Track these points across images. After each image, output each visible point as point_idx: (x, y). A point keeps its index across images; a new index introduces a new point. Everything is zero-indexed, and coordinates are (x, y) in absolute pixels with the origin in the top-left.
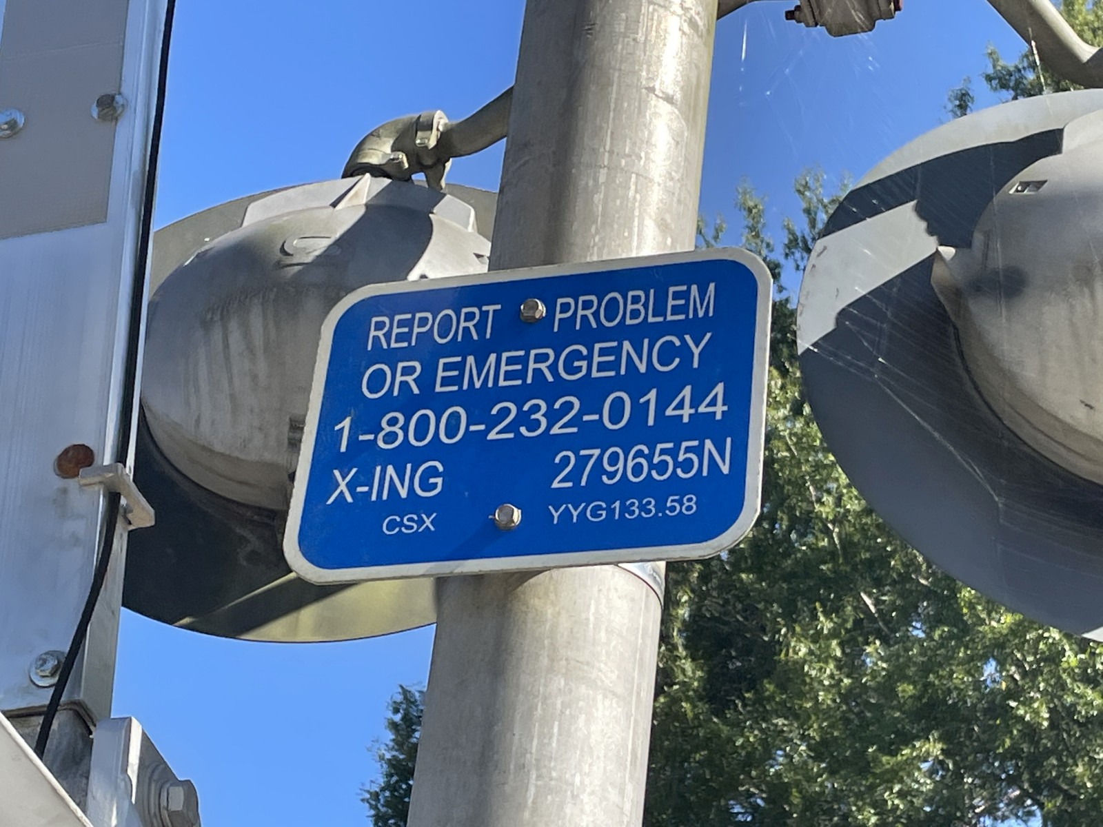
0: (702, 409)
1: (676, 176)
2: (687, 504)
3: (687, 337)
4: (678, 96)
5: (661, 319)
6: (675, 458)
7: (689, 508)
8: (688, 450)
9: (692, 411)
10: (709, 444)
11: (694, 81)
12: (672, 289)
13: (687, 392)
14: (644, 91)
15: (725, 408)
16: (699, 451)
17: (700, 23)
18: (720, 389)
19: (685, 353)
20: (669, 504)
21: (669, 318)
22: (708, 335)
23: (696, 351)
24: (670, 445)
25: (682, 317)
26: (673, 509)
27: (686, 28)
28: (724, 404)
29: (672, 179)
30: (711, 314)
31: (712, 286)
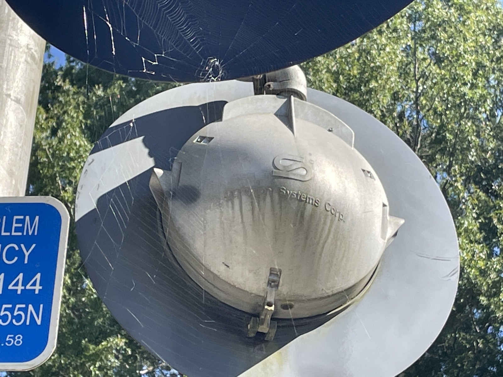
0: (28, 287)
1: (20, 145)
2: (17, 340)
3: (22, 246)
4: (23, 99)
5: (8, 234)
6: (12, 313)
7: (18, 342)
8: (19, 309)
9: (23, 288)
10: (31, 307)
11: (32, 90)
12: (15, 217)
13: (21, 276)
14: (4, 96)
15: (41, 288)
16: (25, 310)
17: (37, 56)
18: (38, 276)
19: (21, 254)
20: (7, 339)
21: (13, 234)
22: (34, 246)
23: (27, 254)
24: (10, 306)
25: (20, 234)
26: (9, 342)
27: (29, 59)
28: (40, 285)
29: (17, 146)
30: (36, 234)
31: (37, 218)
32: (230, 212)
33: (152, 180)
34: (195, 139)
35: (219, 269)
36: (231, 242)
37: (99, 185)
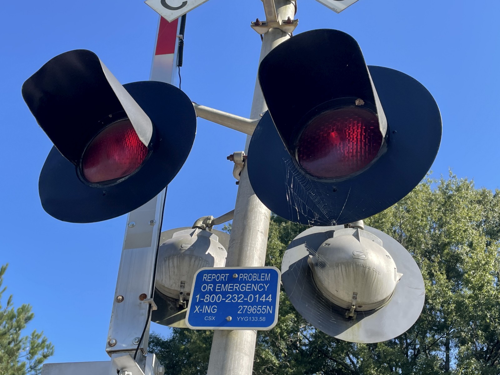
0: (267, 299)
1: (263, 248)
2: (264, 319)
3: (265, 284)
4: (263, 232)
5: (259, 280)
6: (262, 309)
7: (264, 320)
8: (264, 308)
9: (265, 300)
10: (268, 307)
11: (266, 228)
12: (262, 274)
13: (264, 295)
14: (257, 231)
15: (271, 300)
16: (266, 308)
17: (268, 217)
18: (270, 295)
19: (264, 287)
20: (260, 319)
21: (261, 280)
22: (269, 284)
23: (266, 287)
24: (261, 306)
25: (264, 280)
26: (261, 320)
27: (265, 218)
28: (271, 299)
29: (262, 248)
30: (269, 280)
31: (270, 274)
32: (338, 271)
33: (309, 260)
34: (324, 244)
35: (334, 293)
36: (338, 282)
37: (289, 261)
